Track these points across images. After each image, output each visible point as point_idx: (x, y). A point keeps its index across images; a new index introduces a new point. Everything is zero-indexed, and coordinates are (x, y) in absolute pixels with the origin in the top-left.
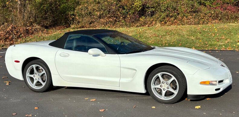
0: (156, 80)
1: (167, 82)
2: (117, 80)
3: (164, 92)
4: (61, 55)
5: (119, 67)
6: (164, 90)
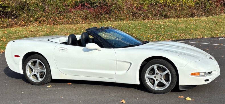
0: (150, 72)
3: (156, 83)
4: (59, 50)
5: (115, 60)
6: (157, 80)
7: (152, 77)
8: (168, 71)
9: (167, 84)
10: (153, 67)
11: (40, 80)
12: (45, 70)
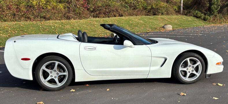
1: (193, 66)
2: (147, 69)
3: (188, 74)
4: (86, 49)
5: (150, 56)
6: (189, 72)
7: (185, 69)
8: (199, 63)
9: (198, 75)
10: (187, 60)
11: (59, 85)
12: (66, 73)
